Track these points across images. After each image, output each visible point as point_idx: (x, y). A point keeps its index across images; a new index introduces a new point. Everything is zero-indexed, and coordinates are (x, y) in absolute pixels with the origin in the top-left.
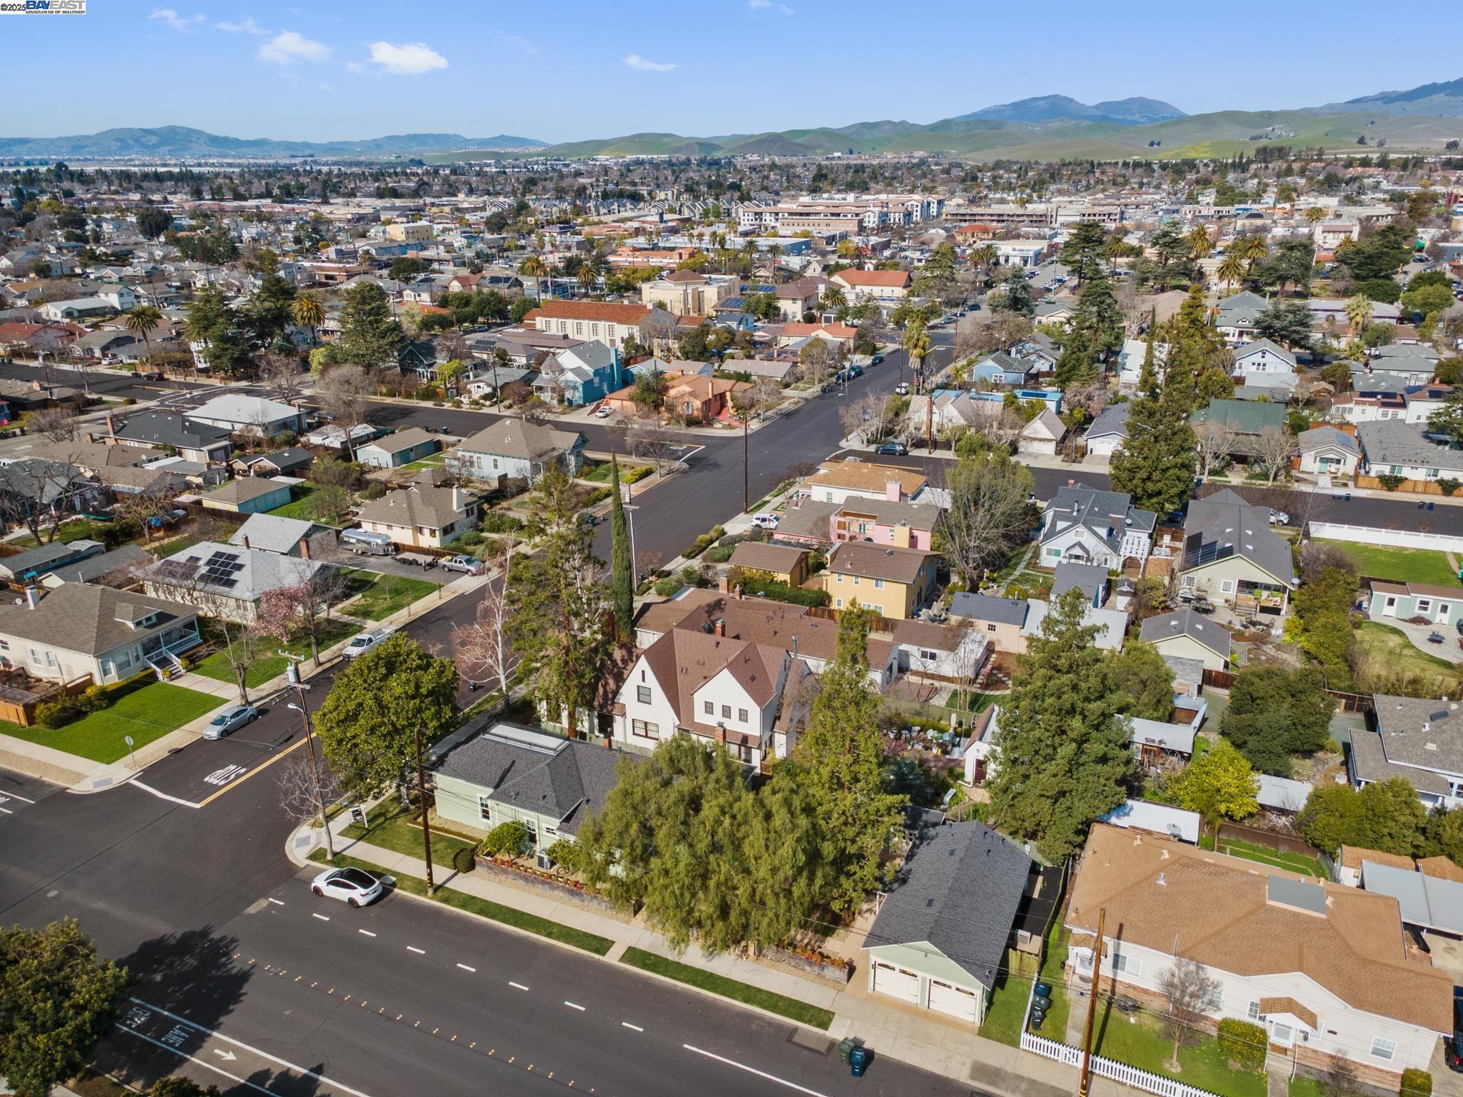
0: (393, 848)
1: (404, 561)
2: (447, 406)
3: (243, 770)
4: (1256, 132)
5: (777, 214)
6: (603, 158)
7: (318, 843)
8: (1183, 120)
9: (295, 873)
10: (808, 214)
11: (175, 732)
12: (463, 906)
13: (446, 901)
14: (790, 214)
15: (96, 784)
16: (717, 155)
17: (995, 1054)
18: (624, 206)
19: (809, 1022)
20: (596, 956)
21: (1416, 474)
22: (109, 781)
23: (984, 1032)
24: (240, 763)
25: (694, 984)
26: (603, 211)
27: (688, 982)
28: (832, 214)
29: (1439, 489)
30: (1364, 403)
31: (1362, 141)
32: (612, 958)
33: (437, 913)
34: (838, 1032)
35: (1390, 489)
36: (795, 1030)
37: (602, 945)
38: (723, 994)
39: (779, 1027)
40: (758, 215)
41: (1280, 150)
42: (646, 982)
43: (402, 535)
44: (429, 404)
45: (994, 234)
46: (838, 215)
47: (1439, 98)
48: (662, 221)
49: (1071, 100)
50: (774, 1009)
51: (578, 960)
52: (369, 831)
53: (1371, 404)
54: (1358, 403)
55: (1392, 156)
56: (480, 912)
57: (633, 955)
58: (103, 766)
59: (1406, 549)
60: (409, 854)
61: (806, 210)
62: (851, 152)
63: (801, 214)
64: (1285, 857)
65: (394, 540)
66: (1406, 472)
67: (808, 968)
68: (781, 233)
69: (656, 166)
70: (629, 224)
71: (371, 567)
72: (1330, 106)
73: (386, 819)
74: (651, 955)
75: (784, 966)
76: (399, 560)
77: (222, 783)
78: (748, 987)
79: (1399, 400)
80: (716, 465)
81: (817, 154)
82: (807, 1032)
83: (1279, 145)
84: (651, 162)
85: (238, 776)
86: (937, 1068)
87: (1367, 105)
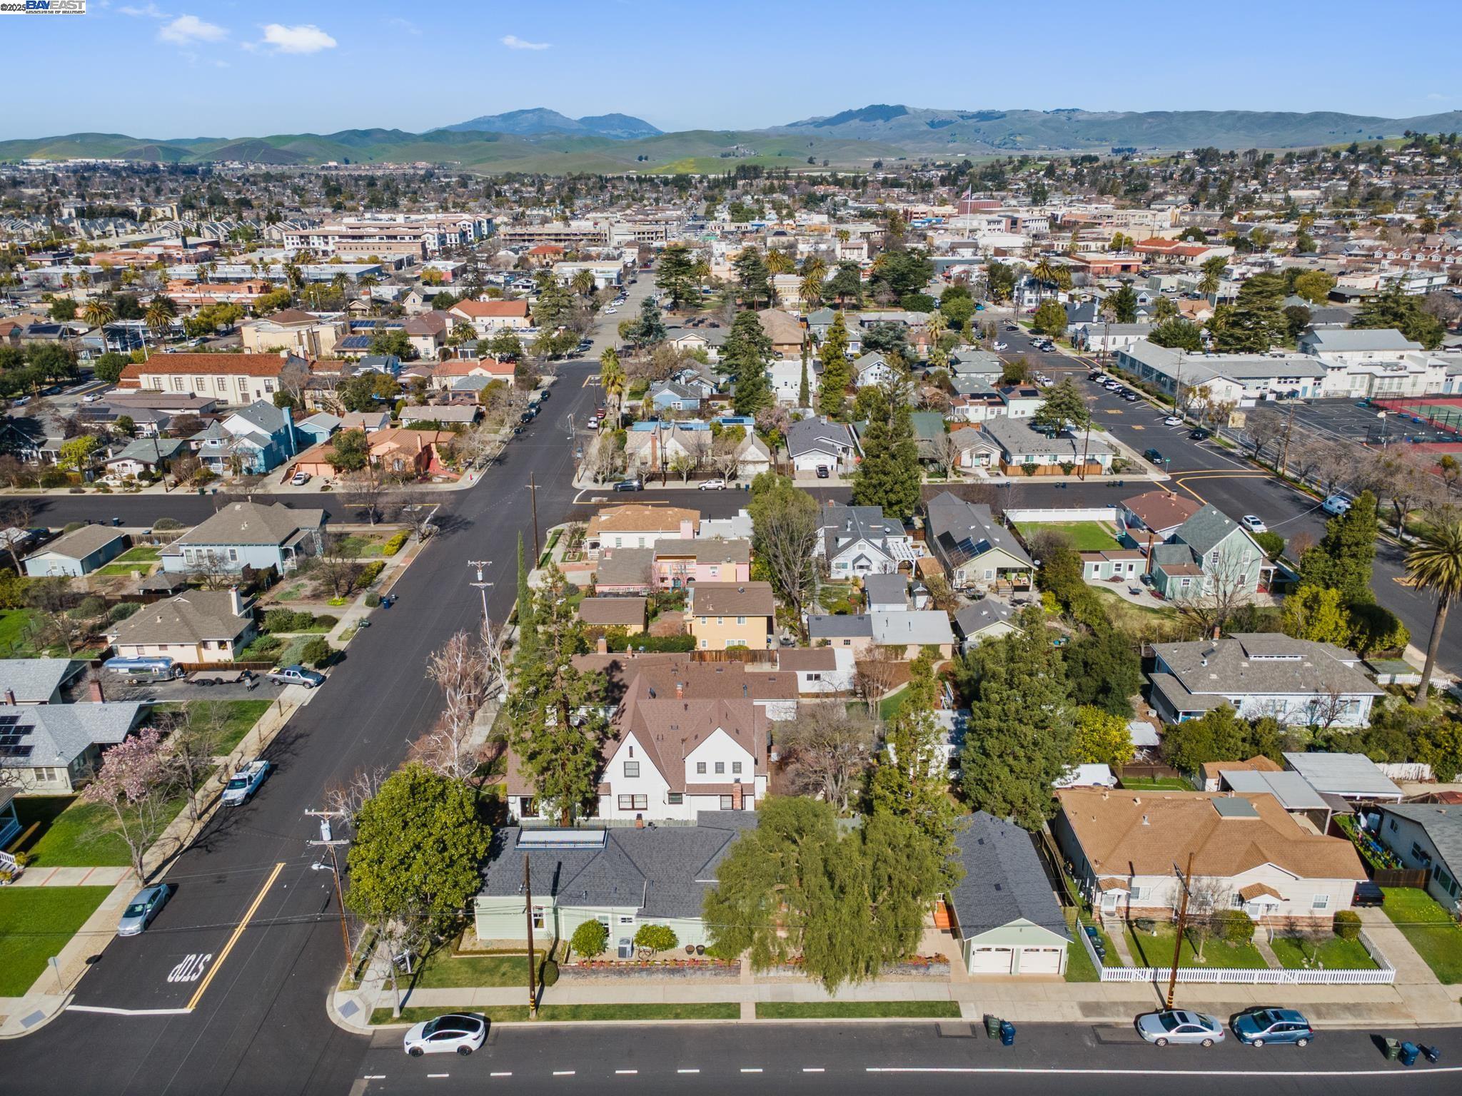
0: (457, 985)
1: (203, 683)
2: (90, 491)
3: (209, 957)
4: (725, 150)
5: (326, 237)
6: (36, 162)
7: (369, 1006)
8: (660, 137)
9: (369, 1043)
10: (361, 237)
11: (74, 939)
12: (575, 1017)
13: (553, 1017)
14: (341, 237)
15: (26, 1022)
16: (190, 161)
17: (1087, 992)
18: (123, 226)
19: (943, 1015)
20: (733, 1021)
21: (1043, 461)
22: (38, 1016)
23: (1069, 978)
24: (199, 950)
25: (834, 1016)
26: (96, 233)
27: (827, 1016)
28: (389, 237)
29: (1061, 471)
30: (976, 404)
31: (811, 161)
32: (748, 1017)
33: (554, 1032)
34: (971, 1015)
35: (1030, 475)
36: (937, 1026)
37: (732, 1010)
38: (862, 1016)
39: (924, 1028)
40: (305, 238)
41: (755, 168)
42: (791, 1028)
43: (186, 654)
44: (64, 491)
45: (566, 254)
46: (395, 237)
47: (855, 123)
48: (185, 245)
49: (557, 114)
50: (910, 1014)
51: (721, 1030)
52: (415, 976)
53: (981, 404)
54: (971, 404)
55: (841, 175)
56: (595, 1018)
57: (763, 1009)
58: (15, 1001)
59: (1069, 523)
60: (479, 985)
61: (356, 232)
62: (347, 162)
63: (354, 237)
64: (1163, 782)
65: (177, 661)
66: (1036, 460)
67: (914, 972)
68: (344, 258)
69: (116, 172)
70: (146, 250)
71: (161, 697)
72: (775, 128)
73: (424, 959)
74: (780, 1004)
75: (892, 976)
76: (197, 682)
77: (194, 978)
78: (878, 1004)
79: (998, 400)
80: (466, 524)
81: (309, 163)
82: (947, 1024)
83: (754, 163)
84: (106, 168)
85: (208, 966)
86: (1056, 1018)
87: (803, 128)
